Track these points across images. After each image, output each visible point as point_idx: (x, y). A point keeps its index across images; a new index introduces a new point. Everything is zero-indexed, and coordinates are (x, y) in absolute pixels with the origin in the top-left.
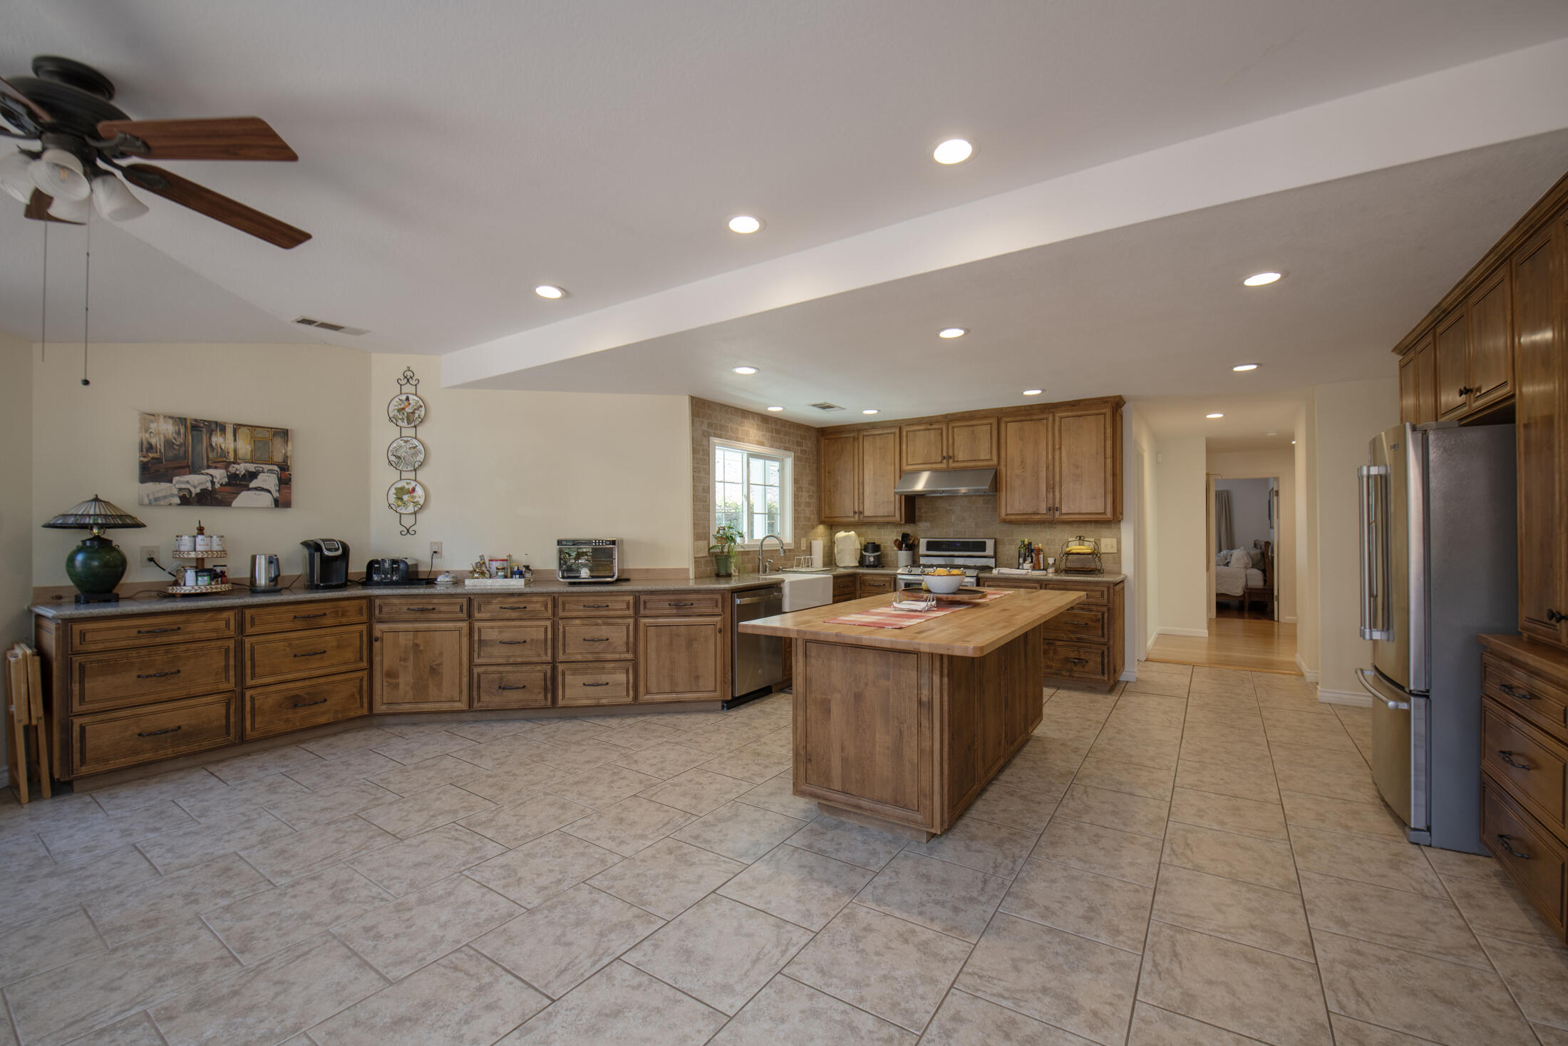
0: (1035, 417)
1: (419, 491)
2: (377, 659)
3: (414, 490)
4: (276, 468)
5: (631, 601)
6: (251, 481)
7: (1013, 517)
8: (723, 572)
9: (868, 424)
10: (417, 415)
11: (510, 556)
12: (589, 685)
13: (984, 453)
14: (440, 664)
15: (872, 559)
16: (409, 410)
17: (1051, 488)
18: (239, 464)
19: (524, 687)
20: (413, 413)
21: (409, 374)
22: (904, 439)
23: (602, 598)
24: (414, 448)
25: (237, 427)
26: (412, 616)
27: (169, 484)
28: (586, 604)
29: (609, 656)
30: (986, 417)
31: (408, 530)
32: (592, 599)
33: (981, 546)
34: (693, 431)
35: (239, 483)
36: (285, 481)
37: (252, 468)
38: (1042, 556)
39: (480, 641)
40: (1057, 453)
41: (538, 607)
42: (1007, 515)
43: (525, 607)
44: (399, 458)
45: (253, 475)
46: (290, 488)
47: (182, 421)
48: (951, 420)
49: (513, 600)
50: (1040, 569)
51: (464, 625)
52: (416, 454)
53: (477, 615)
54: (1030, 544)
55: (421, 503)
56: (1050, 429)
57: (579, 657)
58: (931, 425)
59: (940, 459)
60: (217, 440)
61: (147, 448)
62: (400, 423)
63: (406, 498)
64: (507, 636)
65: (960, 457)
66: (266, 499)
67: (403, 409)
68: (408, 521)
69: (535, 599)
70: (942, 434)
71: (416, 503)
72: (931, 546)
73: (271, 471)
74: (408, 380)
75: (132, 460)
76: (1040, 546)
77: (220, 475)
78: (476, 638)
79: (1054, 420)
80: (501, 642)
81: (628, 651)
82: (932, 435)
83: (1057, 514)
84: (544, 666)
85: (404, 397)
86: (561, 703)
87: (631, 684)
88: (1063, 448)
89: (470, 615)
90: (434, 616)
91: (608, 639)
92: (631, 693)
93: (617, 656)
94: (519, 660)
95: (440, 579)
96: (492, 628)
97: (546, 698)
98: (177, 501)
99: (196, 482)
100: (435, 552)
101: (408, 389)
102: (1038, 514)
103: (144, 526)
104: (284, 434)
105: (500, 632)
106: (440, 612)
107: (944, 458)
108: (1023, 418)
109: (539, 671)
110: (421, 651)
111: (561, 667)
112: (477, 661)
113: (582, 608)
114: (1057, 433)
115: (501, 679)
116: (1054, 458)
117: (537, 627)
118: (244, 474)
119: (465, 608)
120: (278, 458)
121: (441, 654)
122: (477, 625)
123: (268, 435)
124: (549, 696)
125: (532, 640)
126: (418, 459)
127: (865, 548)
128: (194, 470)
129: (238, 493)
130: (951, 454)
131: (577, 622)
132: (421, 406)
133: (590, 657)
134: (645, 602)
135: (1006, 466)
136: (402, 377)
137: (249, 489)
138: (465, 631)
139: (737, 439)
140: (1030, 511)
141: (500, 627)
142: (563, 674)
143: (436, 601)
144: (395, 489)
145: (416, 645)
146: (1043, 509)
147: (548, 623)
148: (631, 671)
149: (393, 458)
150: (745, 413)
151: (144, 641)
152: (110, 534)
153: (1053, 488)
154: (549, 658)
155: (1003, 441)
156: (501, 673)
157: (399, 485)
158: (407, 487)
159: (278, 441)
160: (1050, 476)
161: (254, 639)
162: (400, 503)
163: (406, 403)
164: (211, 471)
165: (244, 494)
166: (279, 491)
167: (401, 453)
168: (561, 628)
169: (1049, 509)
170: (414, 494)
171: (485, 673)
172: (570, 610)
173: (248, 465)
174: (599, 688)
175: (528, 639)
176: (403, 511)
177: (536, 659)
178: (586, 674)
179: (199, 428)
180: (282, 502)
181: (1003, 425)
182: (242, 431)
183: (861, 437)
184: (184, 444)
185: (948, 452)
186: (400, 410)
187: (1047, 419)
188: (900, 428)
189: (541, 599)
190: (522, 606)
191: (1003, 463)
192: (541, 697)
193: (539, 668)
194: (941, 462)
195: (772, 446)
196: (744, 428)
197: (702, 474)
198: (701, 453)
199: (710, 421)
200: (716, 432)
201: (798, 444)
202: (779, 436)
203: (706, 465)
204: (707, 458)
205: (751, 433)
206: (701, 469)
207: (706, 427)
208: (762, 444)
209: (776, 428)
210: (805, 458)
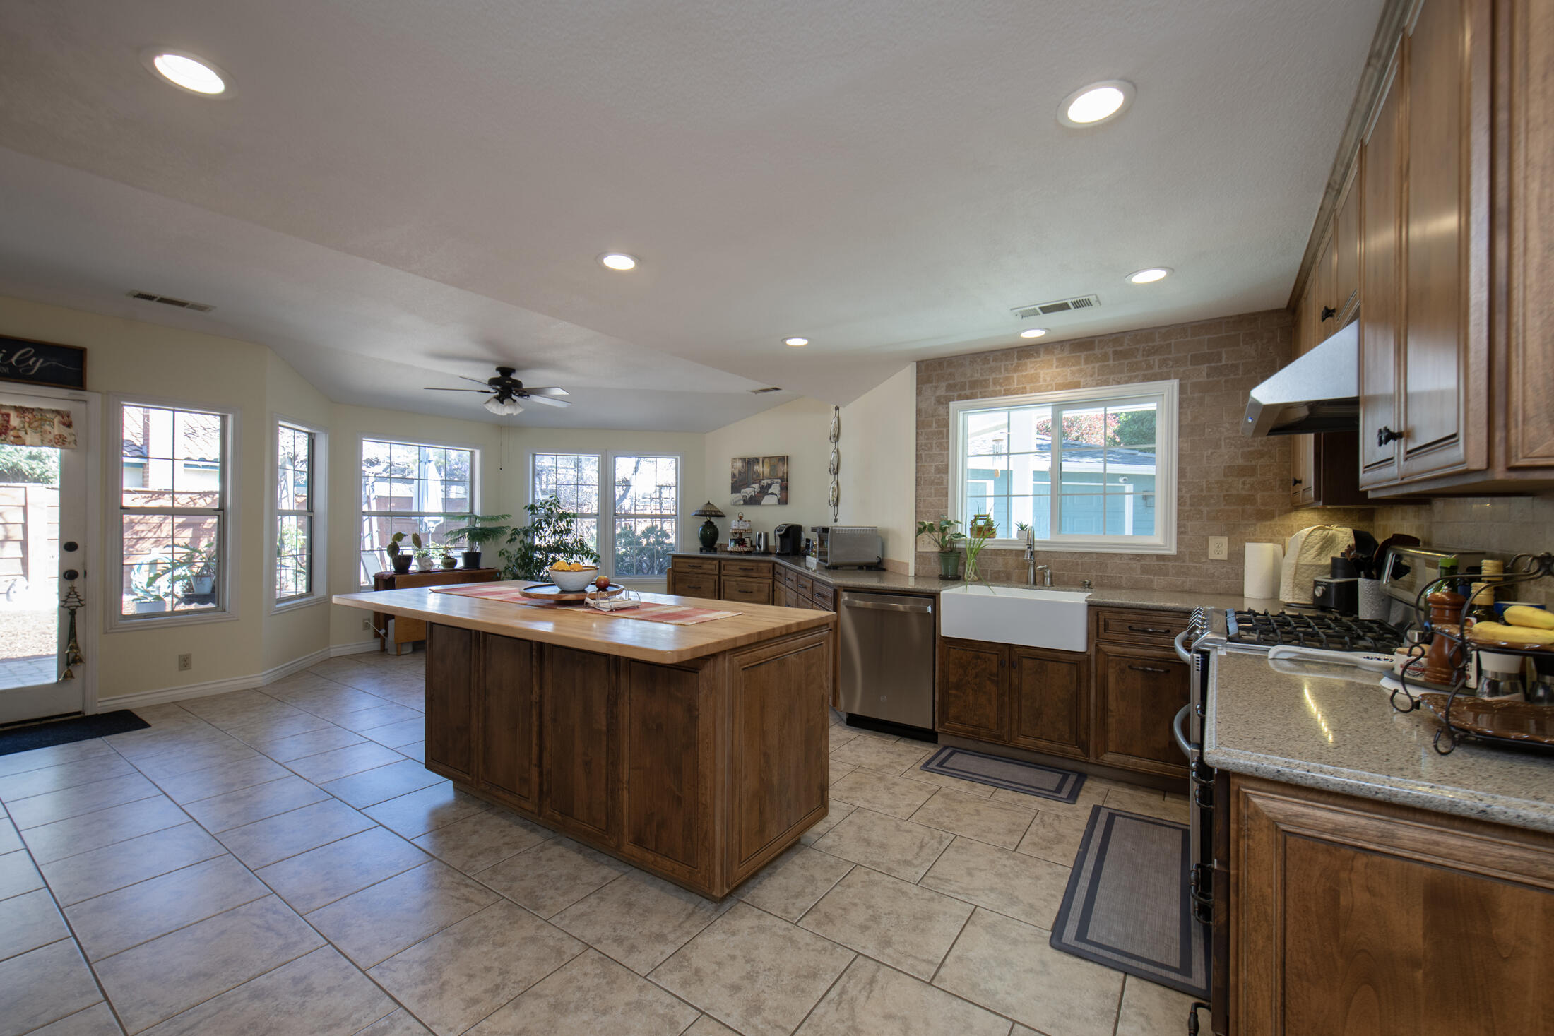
4: (779, 480)
6: (769, 489)
18: (764, 480)
20: (834, 431)
24: (833, 457)
25: (764, 458)
27: (738, 494)
31: (836, 519)
35: (765, 490)
36: (785, 488)
37: (769, 481)
45: (769, 486)
46: (787, 492)
47: (743, 460)
60: (756, 467)
61: (734, 476)
62: (832, 440)
66: (774, 500)
68: (835, 512)
71: (834, 498)
73: (777, 482)
75: (728, 482)
77: (756, 486)
98: (742, 502)
99: (748, 492)
103: (724, 516)
104: (784, 459)
118: (766, 486)
120: (780, 474)
123: (779, 461)
126: (835, 465)
128: (748, 486)
129: (763, 497)
151: (690, 570)
152: (714, 520)
158: (833, 486)
159: (784, 464)
161: (724, 577)
163: (833, 425)
164: (754, 485)
165: (766, 497)
166: (781, 494)
167: (830, 462)
176: (832, 505)
179: (750, 462)
180: (783, 501)
182: (766, 460)
184: (744, 472)
195: (1106, 383)
196: (1024, 373)
197: (935, 451)
198: (934, 425)
199: (951, 382)
200: (963, 393)
201: (1197, 360)
202: (1126, 362)
203: (943, 438)
204: (945, 430)
205: (1042, 376)
206: (934, 445)
207: (941, 392)
208: (1076, 385)
209: (1119, 348)
210: (1226, 381)
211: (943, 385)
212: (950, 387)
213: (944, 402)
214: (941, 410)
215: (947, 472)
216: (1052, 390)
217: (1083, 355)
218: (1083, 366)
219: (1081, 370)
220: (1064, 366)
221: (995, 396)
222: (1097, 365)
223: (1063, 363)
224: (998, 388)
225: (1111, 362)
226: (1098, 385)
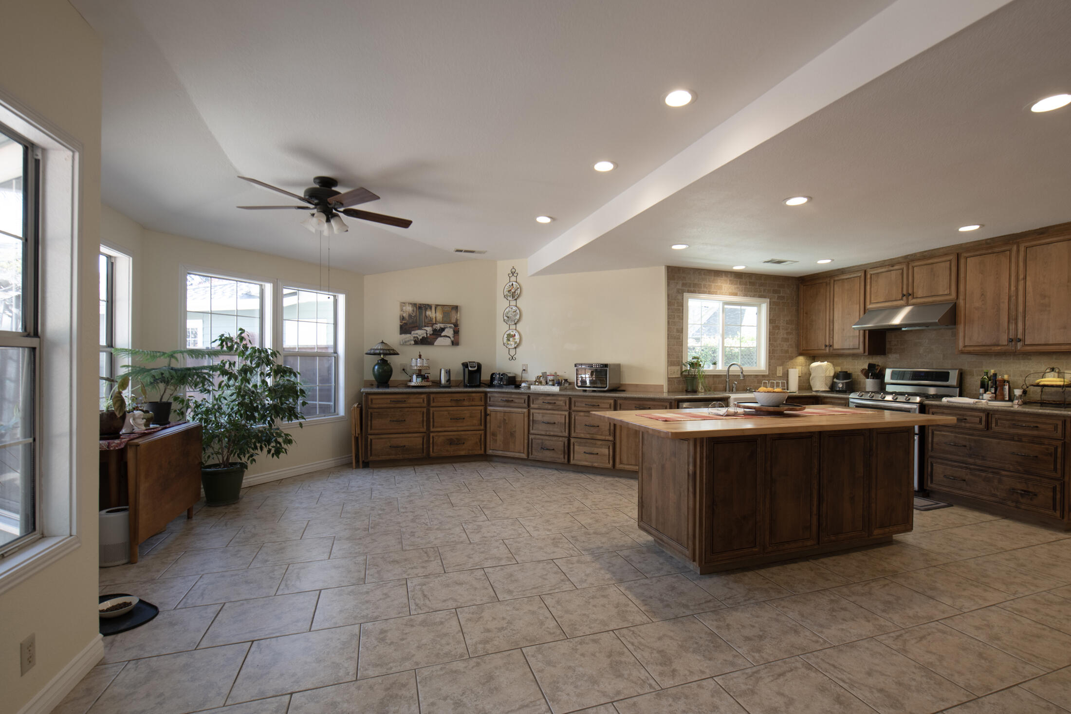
0: (997, 250)
1: (517, 337)
2: (488, 425)
3: (515, 335)
4: (452, 326)
5: (612, 404)
6: (442, 332)
7: (974, 348)
8: (690, 389)
9: (838, 270)
10: (516, 293)
11: (556, 373)
12: (587, 453)
13: (943, 288)
14: (515, 431)
15: (840, 385)
16: (513, 291)
17: (1012, 319)
18: (437, 324)
19: (553, 449)
20: (515, 292)
21: (513, 271)
22: (868, 281)
23: (595, 400)
24: (515, 311)
25: (437, 306)
26: (503, 404)
27: (410, 335)
28: (587, 403)
29: (599, 437)
30: (946, 255)
31: (512, 358)
32: (590, 400)
33: (944, 376)
34: (668, 290)
35: (437, 333)
36: (456, 332)
37: (442, 326)
38: (1007, 387)
39: (533, 420)
40: (1021, 283)
41: (561, 403)
42: (965, 346)
43: (555, 403)
44: (508, 317)
45: (443, 330)
46: (458, 336)
47: (414, 305)
48: (909, 261)
49: (549, 398)
50: (1003, 400)
51: (525, 410)
52: (515, 315)
53: (532, 406)
54: (995, 375)
55: (518, 342)
56: (1013, 260)
57: (582, 436)
58: (893, 266)
59: (900, 296)
60: (428, 313)
61: (402, 318)
62: (509, 298)
63: (511, 339)
64: (547, 419)
65: (918, 293)
66: (448, 341)
67: (511, 290)
68: (512, 353)
69: (560, 398)
70: (902, 274)
71: (516, 342)
72: (896, 375)
73: (450, 327)
74: (513, 274)
75: (396, 324)
76: (1006, 377)
77: (429, 329)
78: (531, 418)
79: (1018, 251)
80: (543, 422)
81: (610, 435)
82: (893, 276)
83: (1019, 345)
84: (564, 438)
85: (511, 283)
86: (572, 462)
87: (611, 456)
88: (1028, 278)
89: (529, 406)
90: (512, 404)
91: (598, 426)
92: (611, 462)
93: (603, 438)
94: (552, 433)
95: (523, 385)
96: (539, 413)
97: (564, 458)
98: (413, 342)
99: (420, 333)
100: (524, 370)
101: (513, 279)
102: (998, 345)
103: (400, 354)
104: (456, 308)
105: (543, 416)
106: (515, 403)
107: (903, 295)
108: (984, 252)
109: (561, 441)
110: (507, 423)
111: (572, 440)
112: (532, 431)
113: (584, 405)
114: (1021, 264)
115: (542, 443)
116: (1017, 289)
117: (561, 415)
118: (439, 330)
119: (526, 401)
120: (453, 321)
121: (515, 426)
122: (532, 411)
123: (449, 309)
124: (566, 456)
125: (558, 422)
126: (517, 318)
127: (837, 376)
128: (420, 328)
129: (437, 339)
130: (910, 292)
131: (582, 414)
132: (519, 288)
133: (588, 436)
134: (620, 405)
135: (965, 299)
136: (510, 273)
137: (441, 337)
138: (526, 414)
139: (710, 293)
140: (989, 342)
141: (543, 413)
142: (574, 445)
143: (513, 396)
144: (507, 335)
145: (505, 420)
146: (1004, 340)
147: (567, 413)
148: (611, 448)
149: (506, 318)
150: (717, 273)
151: (392, 405)
152: (387, 358)
153: (1016, 319)
154: (567, 434)
155: (962, 275)
156: (542, 440)
157: (508, 332)
158: (512, 333)
159: (454, 312)
160: (1012, 307)
161: (434, 409)
162: (508, 342)
163: (512, 287)
164: (426, 328)
165: (439, 339)
166: (454, 337)
167: (509, 315)
168: (573, 416)
169: (1011, 340)
170: (515, 337)
171: (535, 439)
172: (578, 407)
173: (441, 324)
174: (592, 456)
175: (556, 422)
176: (510, 347)
177: (560, 434)
178: (586, 446)
179: (422, 308)
180: (455, 343)
181: (962, 261)
182: (439, 308)
183: (832, 281)
184: (416, 316)
185: (908, 290)
186: (509, 291)
187: (1010, 251)
188: (865, 272)
189: (563, 399)
190: (554, 402)
191: (961, 297)
192: (562, 456)
193: (561, 439)
194: (902, 299)
195: (746, 295)
196: (717, 284)
197: (677, 320)
198: (676, 305)
199: (685, 282)
200: (690, 289)
201: (775, 292)
202: (753, 287)
203: (680, 313)
204: (681, 308)
205: (723, 287)
206: (676, 316)
207: (679, 286)
208: (736, 295)
209: (751, 281)
210: (782, 302)
211: (680, 283)
212: (683, 285)
213: (681, 292)
214: (679, 297)
215: (682, 332)
216: (727, 295)
217: (739, 280)
218: (739, 286)
219: (738, 288)
220: (732, 284)
221: (704, 293)
222: (744, 286)
223: (732, 283)
224: (706, 290)
225: (748, 286)
226: (744, 296)
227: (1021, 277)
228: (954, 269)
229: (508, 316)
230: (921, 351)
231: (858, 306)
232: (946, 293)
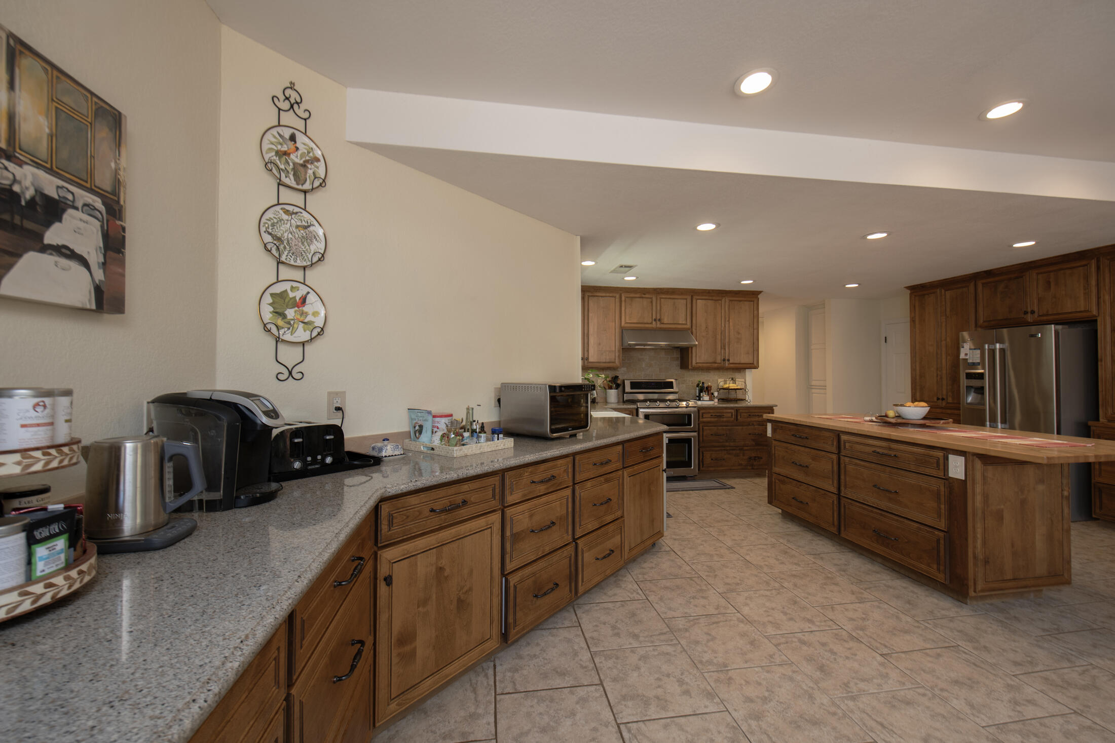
0: (714, 298)
1: (314, 304)
3: (304, 300)
5: (621, 451)
7: (700, 365)
10: (310, 172)
13: (682, 319)
14: (468, 591)
16: (296, 158)
17: (723, 346)
20: (304, 166)
21: (294, 96)
22: (623, 303)
24: (306, 227)
25: (16, 47)
26: (436, 521)
28: (594, 461)
30: (683, 294)
31: (290, 373)
32: (598, 454)
33: (670, 385)
35: (20, 222)
36: (114, 245)
37: (50, 186)
39: (511, 536)
40: (727, 322)
41: (560, 472)
43: (553, 476)
44: (277, 238)
45: (52, 210)
48: (658, 293)
49: (543, 467)
51: (497, 517)
53: (509, 499)
55: (319, 324)
56: (723, 307)
57: (590, 527)
58: (644, 294)
59: (650, 321)
62: (282, 176)
63: (290, 313)
64: (537, 518)
65: (666, 321)
66: (79, 284)
67: (286, 153)
68: (290, 355)
70: (652, 302)
71: (307, 326)
72: (634, 385)
73: (90, 209)
74: (292, 106)
76: (710, 384)
78: (508, 533)
80: (531, 531)
81: (618, 506)
82: (645, 302)
85: (286, 132)
86: (581, 590)
88: (731, 320)
89: (503, 502)
91: (608, 499)
92: (623, 554)
94: (549, 549)
96: (521, 514)
97: (571, 589)
101: (293, 120)
102: (715, 363)
104: (114, 122)
105: (531, 516)
106: (471, 505)
107: (653, 320)
108: (706, 298)
109: (565, 556)
110: (446, 578)
113: (591, 467)
114: (727, 311)
115: (535, 582)
116: (725, 326)
119: (498, 491)
120: (105, 181)
121: (470, 574)
122: (509, 512)
123: (86, 108)
124: (573, 585)
129: (17, 255)
130: (657, 318)
132: (318, 160)
135: (696, 329)
136: (282, 98)
137: (44, 247)
138: (498, 527)
140: (711, 361)
141: (532, 509)
142: (582, 552)
144: (272, 295)
145: (440, 569)
146: (717, 360)
147: (569, 491)
148: (623, 529)
153: (725, 347)
154: (571, 537)
155: (694, 311)
156: (534, 574)
157: (278, 289)
158: (291, 294)
159: (103, 133)
160: (723, 338)
162: (280, 322)
163: (291, 144)
165: (31, 258)
166: (104, 265)
167: (283, 231)
168: (578, 494)
169: (721, 360)
170: (306, 309)
171: (520, 581)
172: (583, 471)
175: (554, 518)
176: (284, 336)
177: (562, 542)
178: (597, 545)
181: (694, 301)
182: (27, 64)
186: (281, 154)
187: (722, 301)
188: (620, 294)
191: (694, 327)
192: (568, 589)
193: (564, 550)
194: (651, 323)
227: (727, 319)
228: (689, 306)
229: (279, 235)
230: (644, 366)
231: (614, 324)
232: (684, 323)
